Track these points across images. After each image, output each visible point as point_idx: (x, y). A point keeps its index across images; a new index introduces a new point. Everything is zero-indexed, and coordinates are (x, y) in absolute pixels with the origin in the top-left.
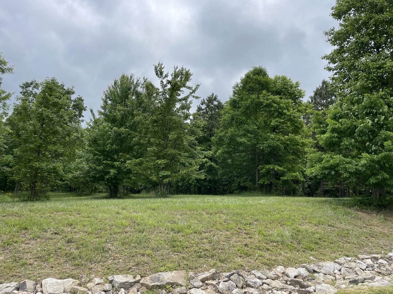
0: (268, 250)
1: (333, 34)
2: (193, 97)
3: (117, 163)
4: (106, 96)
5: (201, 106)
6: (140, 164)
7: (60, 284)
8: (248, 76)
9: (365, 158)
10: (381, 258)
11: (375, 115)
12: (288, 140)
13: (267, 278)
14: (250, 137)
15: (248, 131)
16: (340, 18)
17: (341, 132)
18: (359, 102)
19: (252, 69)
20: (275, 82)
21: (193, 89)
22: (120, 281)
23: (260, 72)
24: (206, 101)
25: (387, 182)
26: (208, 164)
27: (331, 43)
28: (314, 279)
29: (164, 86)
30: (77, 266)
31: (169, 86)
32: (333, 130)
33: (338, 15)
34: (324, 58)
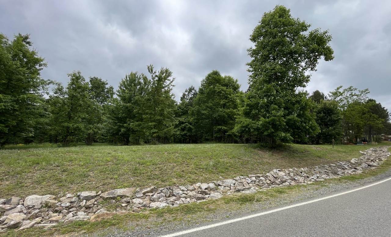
0: (196, 173)
1: (251, 51)
2: (171, 85)
3: (125, 125)
4: (121, 85)
5: (185, 93)
6: (139, 125)
7: (39, 199)
8: (209, 76)
9: (262, 121)
10: (261, 177)
11: (269, 96)
12: (230, 112)
13: (188, 190)
14: (208, 110)
15: (208, 107)
16: (255, 42)
17: (252, 106)
18: (261, 89)
19: (212, 72)
20: (224, 79)
21: (171, 81)
22: (84, 195)
23: (216, 73)
24: (188, 90)
25: (273, 134)
26: (188, 126)
27: (250, 56)
28: (217, 190)
29: (153, 79)
30: (60, 187)
31: (157, 78)
32: (248, 105)
33: (254, 39)
34: (247, 64)
